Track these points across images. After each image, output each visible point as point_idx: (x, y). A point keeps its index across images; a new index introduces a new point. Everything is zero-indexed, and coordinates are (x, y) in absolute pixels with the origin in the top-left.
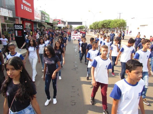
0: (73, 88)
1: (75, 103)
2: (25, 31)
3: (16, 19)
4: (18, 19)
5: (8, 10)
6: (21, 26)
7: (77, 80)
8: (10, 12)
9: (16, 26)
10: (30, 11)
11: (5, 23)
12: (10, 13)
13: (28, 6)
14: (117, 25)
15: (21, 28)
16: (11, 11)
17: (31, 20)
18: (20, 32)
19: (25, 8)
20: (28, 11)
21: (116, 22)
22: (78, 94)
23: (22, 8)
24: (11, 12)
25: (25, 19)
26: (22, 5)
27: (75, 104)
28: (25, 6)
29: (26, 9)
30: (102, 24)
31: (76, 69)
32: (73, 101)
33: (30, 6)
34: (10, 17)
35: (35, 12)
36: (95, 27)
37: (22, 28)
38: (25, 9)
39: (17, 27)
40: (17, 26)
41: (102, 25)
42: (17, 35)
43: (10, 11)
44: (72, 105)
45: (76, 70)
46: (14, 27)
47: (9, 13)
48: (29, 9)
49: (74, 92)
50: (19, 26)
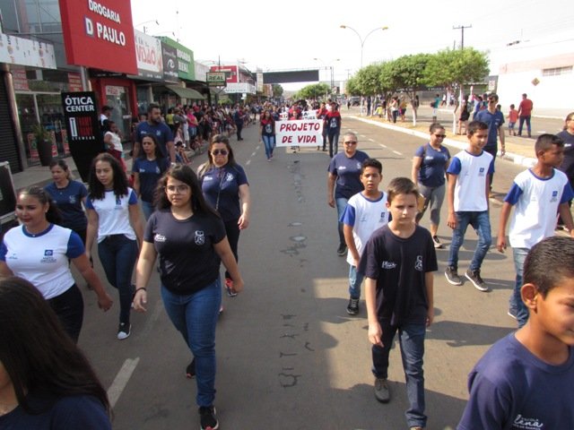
0: (289, 321)
1: (295, 377)
3: (70, 76)
4: (77, 73)
5: (37, 43)
7: (303, 291)
8: (44, 49)
9: (69, 101)
10: (118, 42)
11: (30, 92)
12: (47, 51)
13: (109, 23)
14: (452, 72)
15: (87, 105)
16: (50, 47)
17: (124, 75)
18: (87, 124)
19: (99, 31)
20: (112, 40)
21: (447, 63)
22: (307, 343)
23: (90, 32)
24: (49, 49)
25: (102, 72)
26: (88, 21)
28: (99, 25)
29: (105, 36)
30: (395, 72)
31: (298, 250)
32: (288, 372)
33: (118, 20)
34: (47, 67)
35: (137, 43)
36: (368, 86)
37: (92, 108)
38: (99, 36)
39: (73, 104)
40: (74, 99)
41: (394, 77)
42: (74, 134)
43: (43, 44)
44: (285, 386)
45: (297, 253)
46: (65, 105)
47: (41, 53)
48: (115, 32)
49: (292, 337)
50: (80, 100)
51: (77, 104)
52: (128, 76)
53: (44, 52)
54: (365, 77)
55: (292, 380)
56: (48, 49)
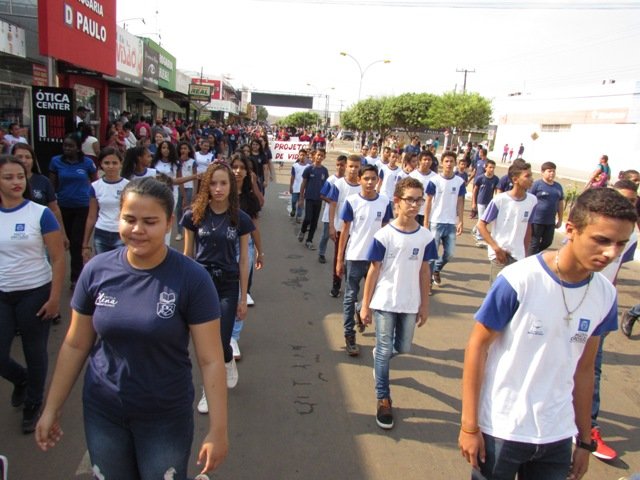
0: (299, 352)
1: (312, 405)
2: (79, 120)
3: (34, 68)
4: (43, 65)
5: (6, 25)
6: (65, 96)
7: (310, 323)
8: (13, 33)
9: (40, 96)
10: (98, 37)
12: (17, 36)
13: (90, 14)
14: (457, 115)
15: (62, 103)
16: (21, 32)
17: (100, 74)
18: (60, 124)
19: (79, 22)
20: (92, 34)
21: (452, 106)
22: (320, 374)
23: (69, 21)
25: (74, 68)
26: (68, 8)
27: (311, 411)
28: (79, 15)
29: (85, 28)
30: (396, 109)
31: (301, 283)
32: (303, 401)
33: (101, 13)
34: (15, 53)
35: (118, 42)
36: (366, 121)
37: (67, 107)
38: (78, 27)
39: (45, 100)
40: (47, 94)
41: (395, 114)
42: (43, 133)
43: (13, 28)
44: (302, 413)
45: (300, 286)
46: (35, 100)
47: (9, 37)
48: (95, 25)
49: (304, 367)
50: (54, 97)
51: (50, 101)
52: (104, 76)
53: (14, 36)
54: (363, 110)
55: (309, 408)
56: (19, 33)
